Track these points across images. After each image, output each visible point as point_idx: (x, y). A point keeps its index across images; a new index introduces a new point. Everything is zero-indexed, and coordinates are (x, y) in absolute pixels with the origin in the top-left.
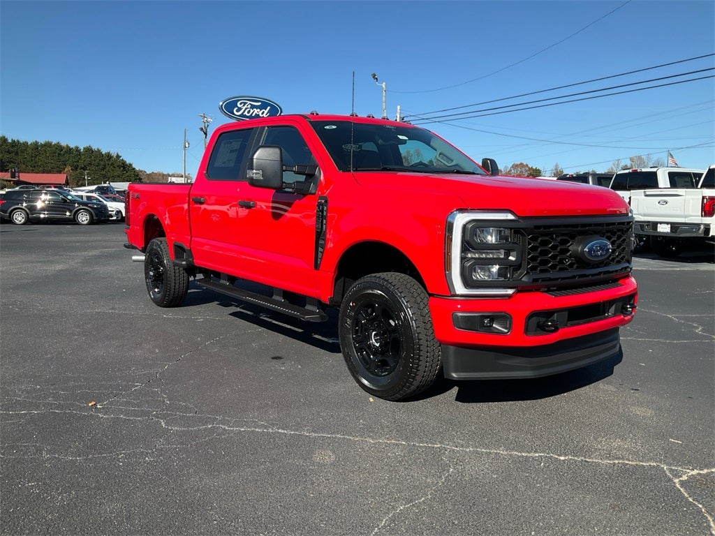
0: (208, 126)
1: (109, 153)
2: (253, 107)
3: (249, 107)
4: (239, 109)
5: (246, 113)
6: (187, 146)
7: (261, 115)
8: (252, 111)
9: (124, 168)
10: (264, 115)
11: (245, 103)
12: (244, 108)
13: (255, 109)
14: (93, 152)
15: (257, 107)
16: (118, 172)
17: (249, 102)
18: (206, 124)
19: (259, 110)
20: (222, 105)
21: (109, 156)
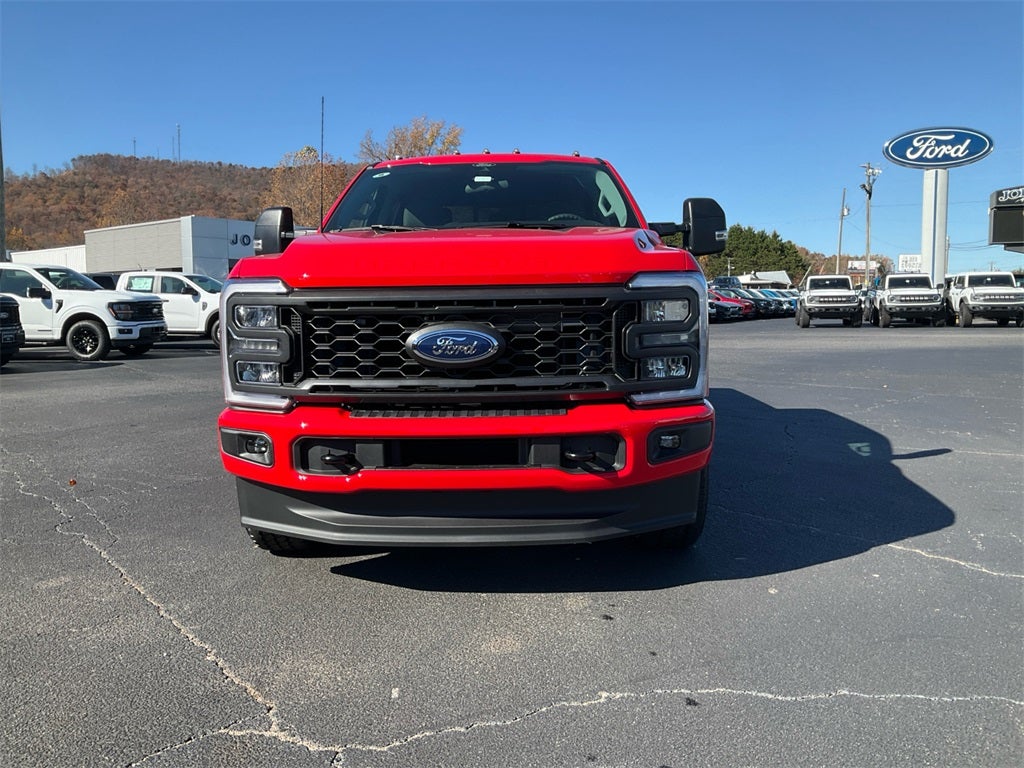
0: (874, 180)
1: (763, 232)
2: (939, 143)
3: (933, 144)
4: (916, 150)
5: (927, 155)
6: (846, 213)
7: (953, 155)
8: (937, 150)
9: (782, 251)
10: (959, 154)
11: (926, 140)
12: (925, 146)
13: (943, 147)
14: (742, 232)
15: (946, 143)
16: (774, 257)
17: (933, 137)
18: (871, 178)
19: (949, 147)
20: (887, 148)
21: (763, 236)
